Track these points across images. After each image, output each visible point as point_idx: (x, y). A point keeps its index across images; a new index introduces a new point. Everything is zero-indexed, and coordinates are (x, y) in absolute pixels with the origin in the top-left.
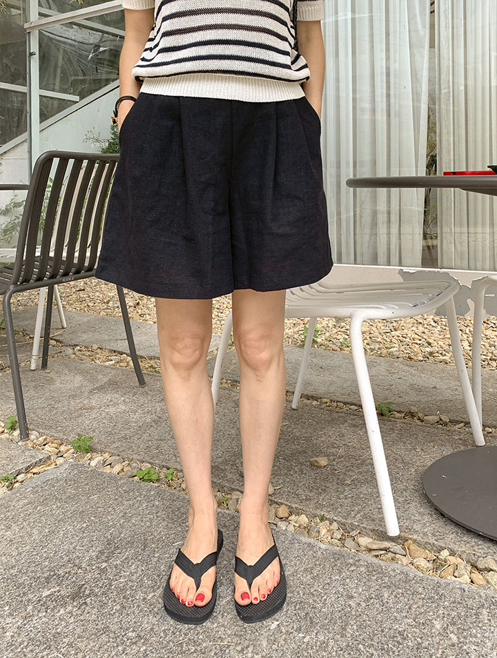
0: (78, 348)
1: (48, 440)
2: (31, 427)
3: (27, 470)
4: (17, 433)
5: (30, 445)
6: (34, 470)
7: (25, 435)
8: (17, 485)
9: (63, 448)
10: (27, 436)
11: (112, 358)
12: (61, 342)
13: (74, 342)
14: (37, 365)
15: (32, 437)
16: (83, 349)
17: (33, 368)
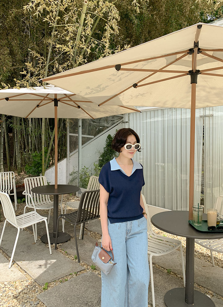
0: (92, 232)
1: (85, 264)
2: (80, 259)
3: (80, 271)
4: (77, 260)
5: (80, 265)
6: (82, 272)
7: (79, 262)
8: (78, 275)
9: (88, 267)
10: (80, 262)
12: (87, 229)
13: (91, 230)
14: (81, 238)
15: (81, 262)
16: (93, 233)
17: (80, 239)
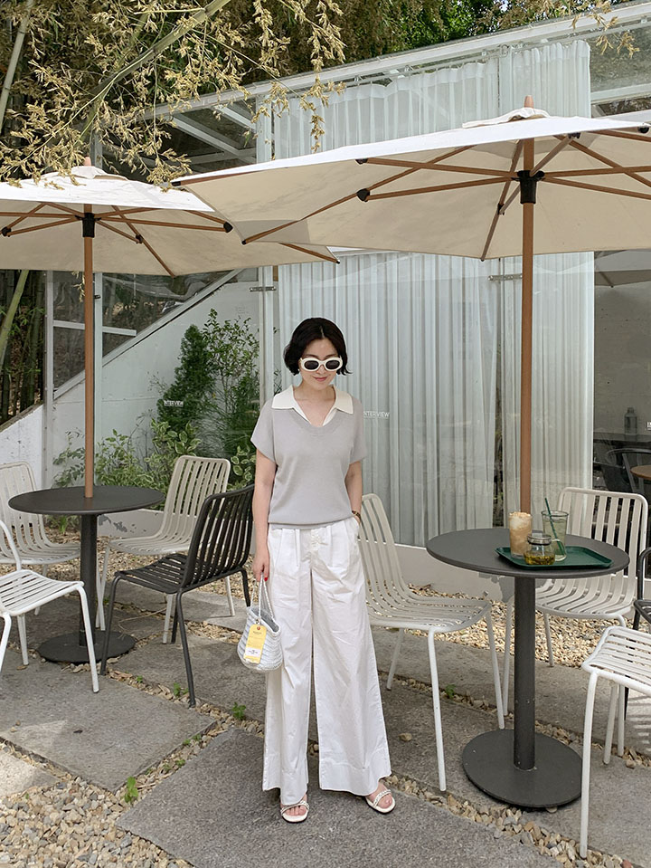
1: (210, 707)
3: (207, 731)
5: (199, 711)
6: (211, 733)
7: (192, 702)
9: (223, 715)
10: (195, 703)
11: (224, 634)
15: (198, 704)
17: (165, 641)
